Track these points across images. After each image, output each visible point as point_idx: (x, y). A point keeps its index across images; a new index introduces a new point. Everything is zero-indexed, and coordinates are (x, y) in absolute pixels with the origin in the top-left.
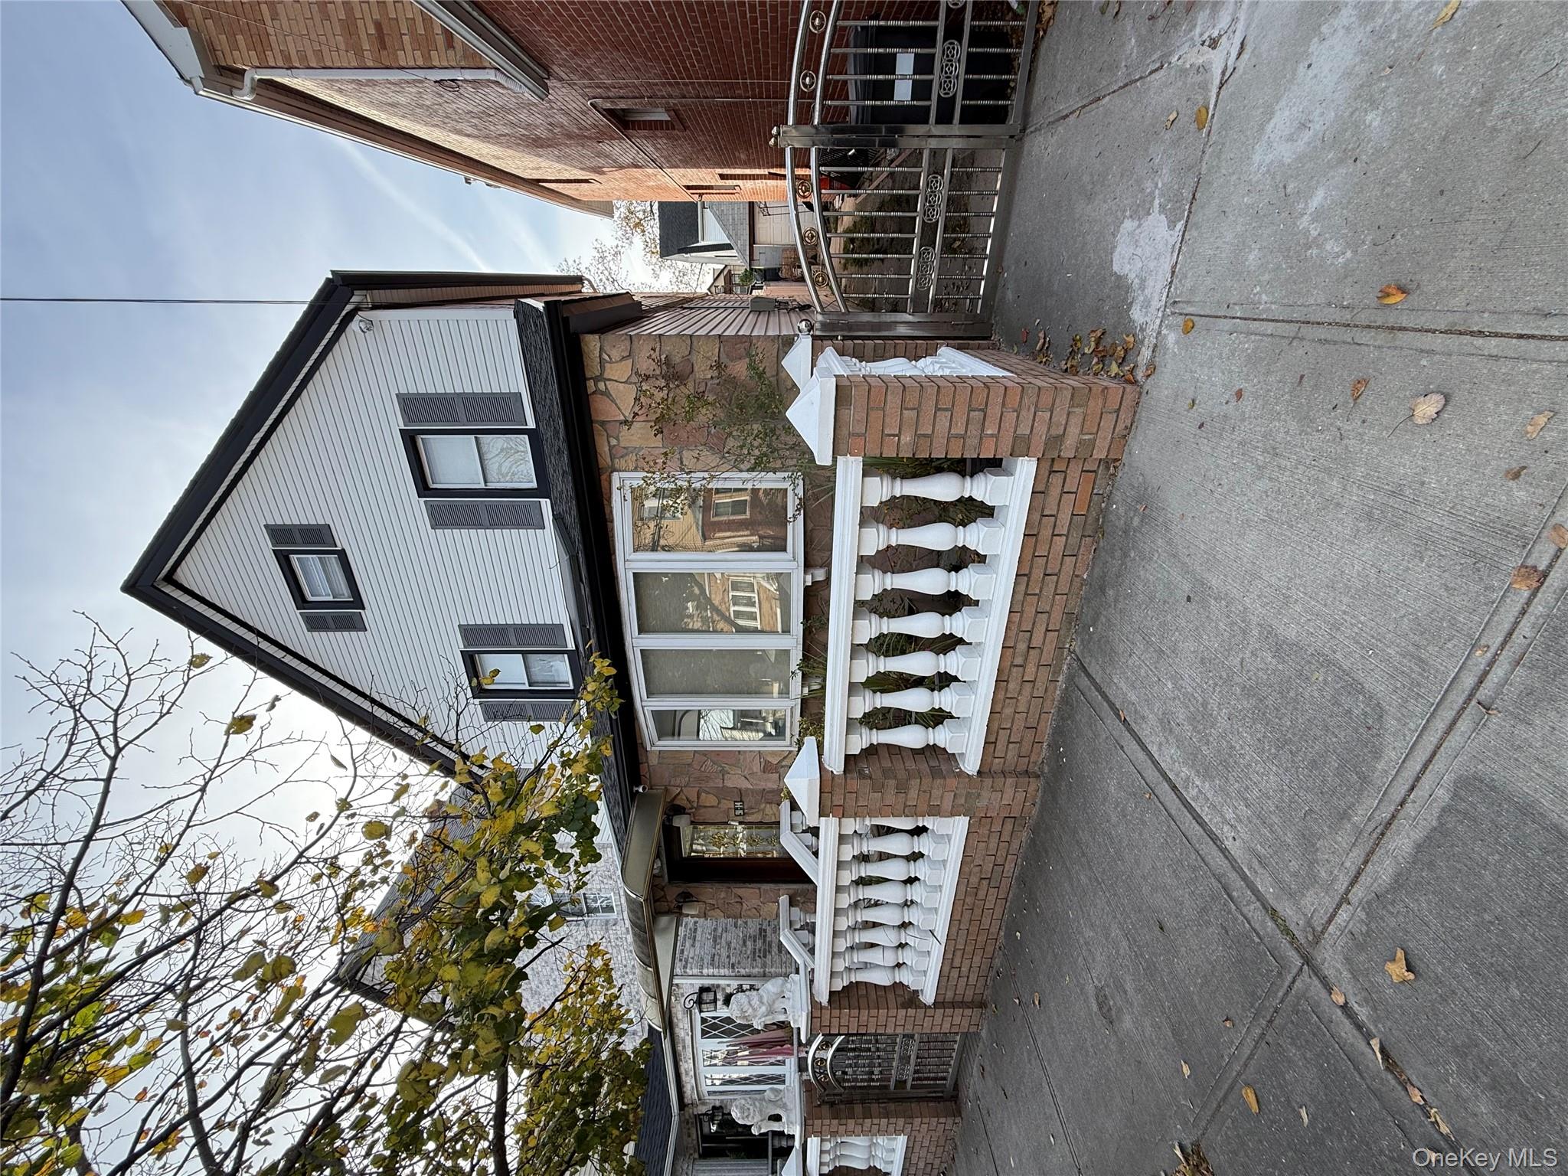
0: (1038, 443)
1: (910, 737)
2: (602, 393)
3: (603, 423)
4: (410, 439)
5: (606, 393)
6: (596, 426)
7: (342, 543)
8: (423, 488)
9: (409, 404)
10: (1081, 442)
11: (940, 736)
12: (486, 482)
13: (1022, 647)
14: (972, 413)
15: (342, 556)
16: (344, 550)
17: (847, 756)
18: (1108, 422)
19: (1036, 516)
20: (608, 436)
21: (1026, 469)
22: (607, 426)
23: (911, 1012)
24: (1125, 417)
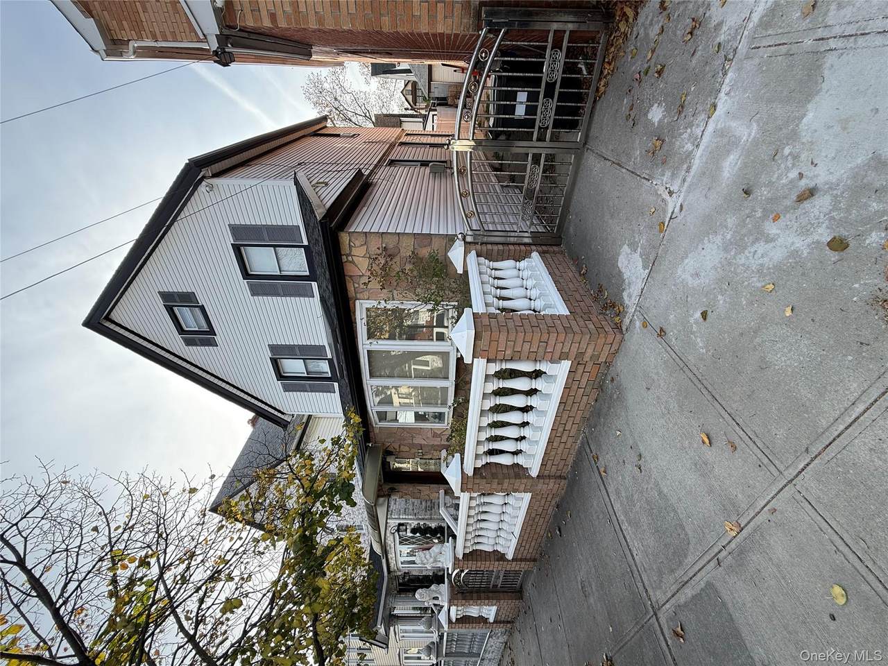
0: (573, 355)
1: (505, 460)
2: (350, 262)
3: (351, 277)
4: (237, 249)
5: (353, 262)
6: (347, 278)
7: (201, 301)
8: (246, 274)
9: (236, 230)
10: (593, 355)
11: (520, 460)
12: (280, 271)
13: (561, 429)
14: (541, 344)
15: (202, 309)
16: (203, 306)
17: (475, 468)
18: (607, 348)
19: (570, 381)
20: (353, 283)
21: (566, 365)
22: (353, 278)
23: (501, 563)
24: (615, 347)
